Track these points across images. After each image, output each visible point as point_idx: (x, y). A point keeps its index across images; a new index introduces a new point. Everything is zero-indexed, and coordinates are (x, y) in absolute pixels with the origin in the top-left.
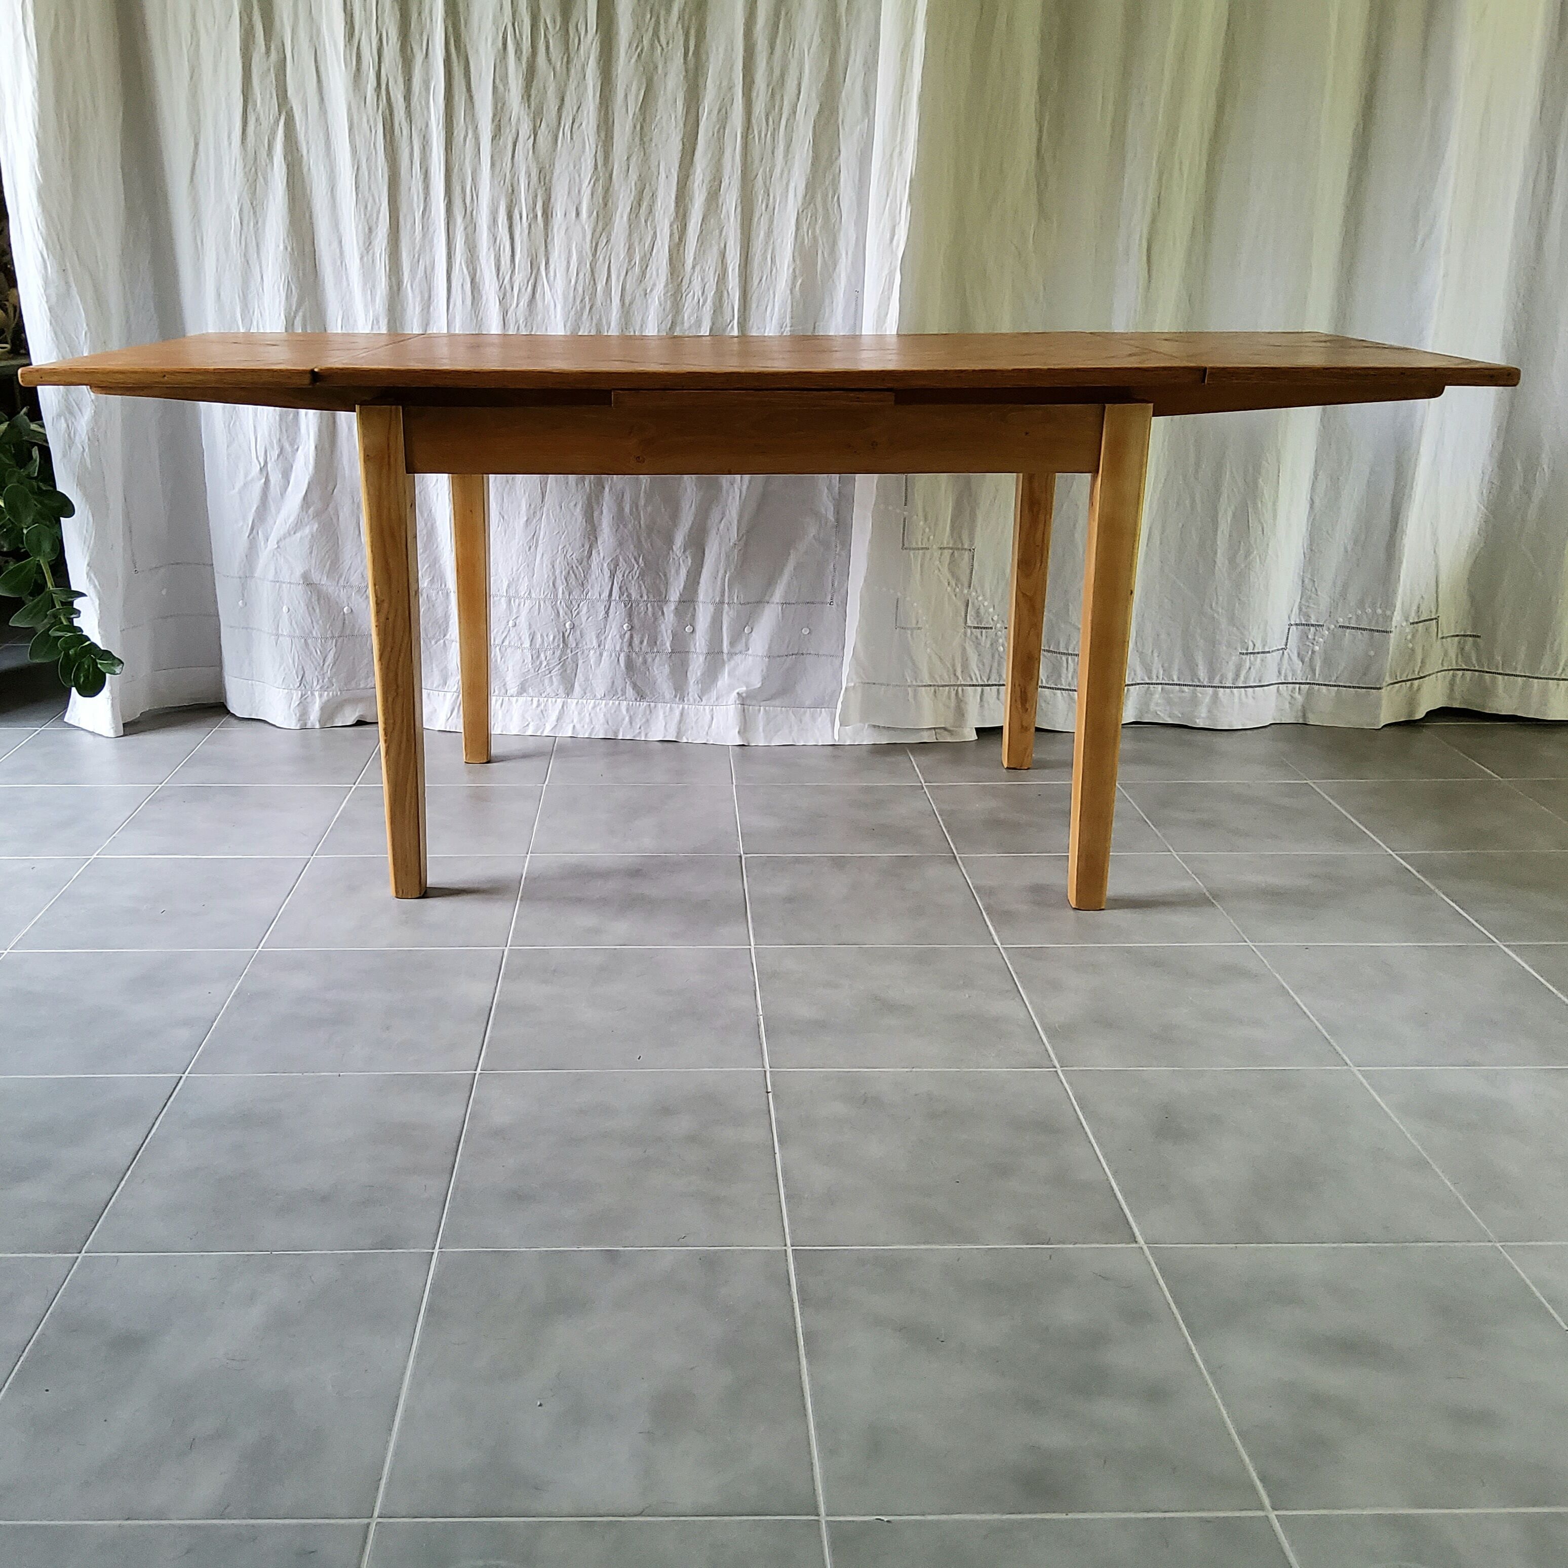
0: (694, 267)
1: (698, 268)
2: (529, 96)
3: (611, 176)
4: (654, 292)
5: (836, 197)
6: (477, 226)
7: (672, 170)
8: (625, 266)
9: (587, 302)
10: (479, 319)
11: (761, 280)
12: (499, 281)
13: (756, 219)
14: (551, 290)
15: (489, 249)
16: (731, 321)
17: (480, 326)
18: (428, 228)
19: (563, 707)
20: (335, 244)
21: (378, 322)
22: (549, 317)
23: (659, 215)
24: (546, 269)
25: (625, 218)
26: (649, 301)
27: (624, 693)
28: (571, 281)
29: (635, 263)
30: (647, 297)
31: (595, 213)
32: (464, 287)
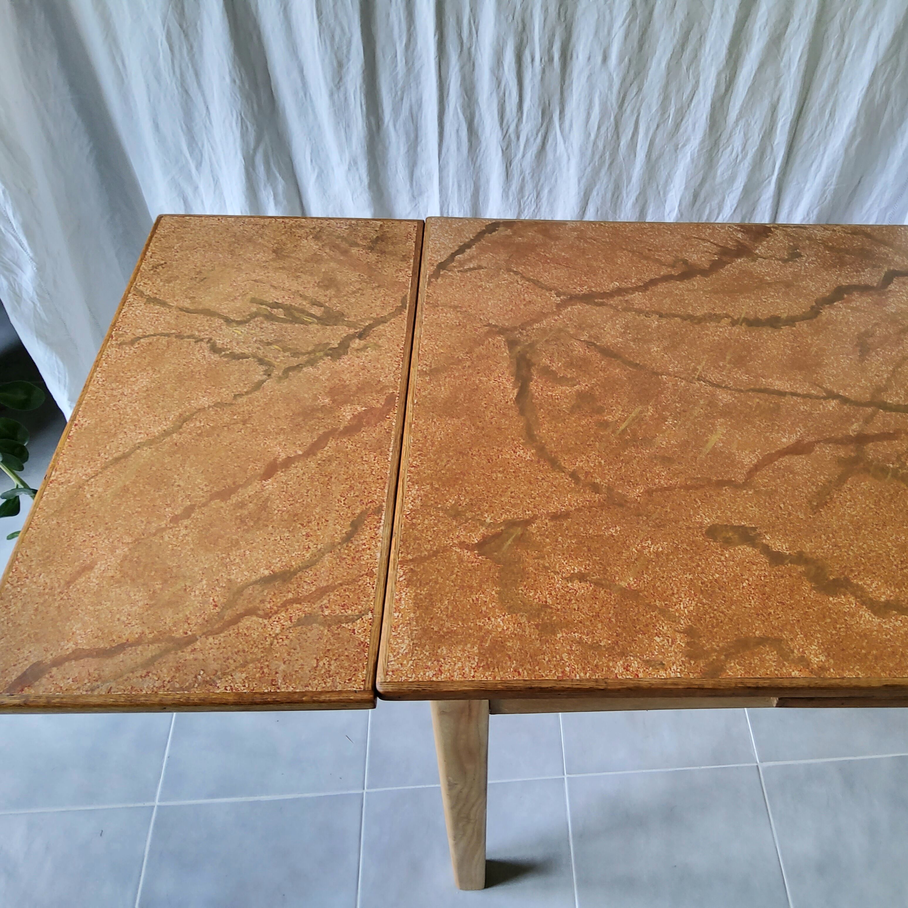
0: (737, 121)
1: (741, 123)
3: (651, 13)
4: (688, 147)
6: (476, 64)
7: (731, 8)
8: (657, 119)
9: (607, 158)
10: (477, 165)
11: (812, 135)
12: (502, 132)
14: (565, 142)
15: (491, 94)
16: (768, 177)
17: (478, 173)
18: (413, 64)
20: (295, 74)
21: (356, 163)
23: (706, 61)
24: (560, 119)
25: (663, 65)
26: (680, 157)
28: (590, 134)
29: (669, 116)
30: (678, 151)
31: (627, 59)
32: (460, 133)
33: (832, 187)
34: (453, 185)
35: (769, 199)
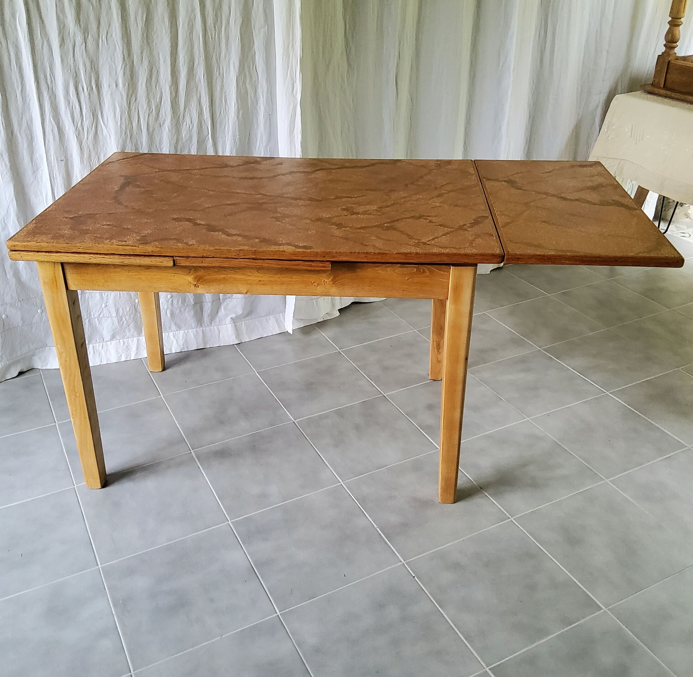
0: (185, 110)
2: (79, 20)
3: (133, 63)
4: (165, 124)
5: (254, 66)
6: (57, 96)
7: (167, 57)
8: (148, 112)
10: (65, 147)
11: (221, 112)
12: (75, 127)
13: (215, 81)
14: (106, 128)
15: (66, 108)
16: (207, 136)
17: (66, 150)
18: (26, 99)
19: (138, 342)
22: (107, 143)
23: (162, 82)
24: (102, 117)
25: (144, 86)
26: (163, 130)
27: (170, 328)
28: (117, 122)
29: (153, 110)
30: (161, 126)
31: (127, 84)
32: (53, 131)
33: (238, 137)
34: (54, 160)
35: (211, 147)
